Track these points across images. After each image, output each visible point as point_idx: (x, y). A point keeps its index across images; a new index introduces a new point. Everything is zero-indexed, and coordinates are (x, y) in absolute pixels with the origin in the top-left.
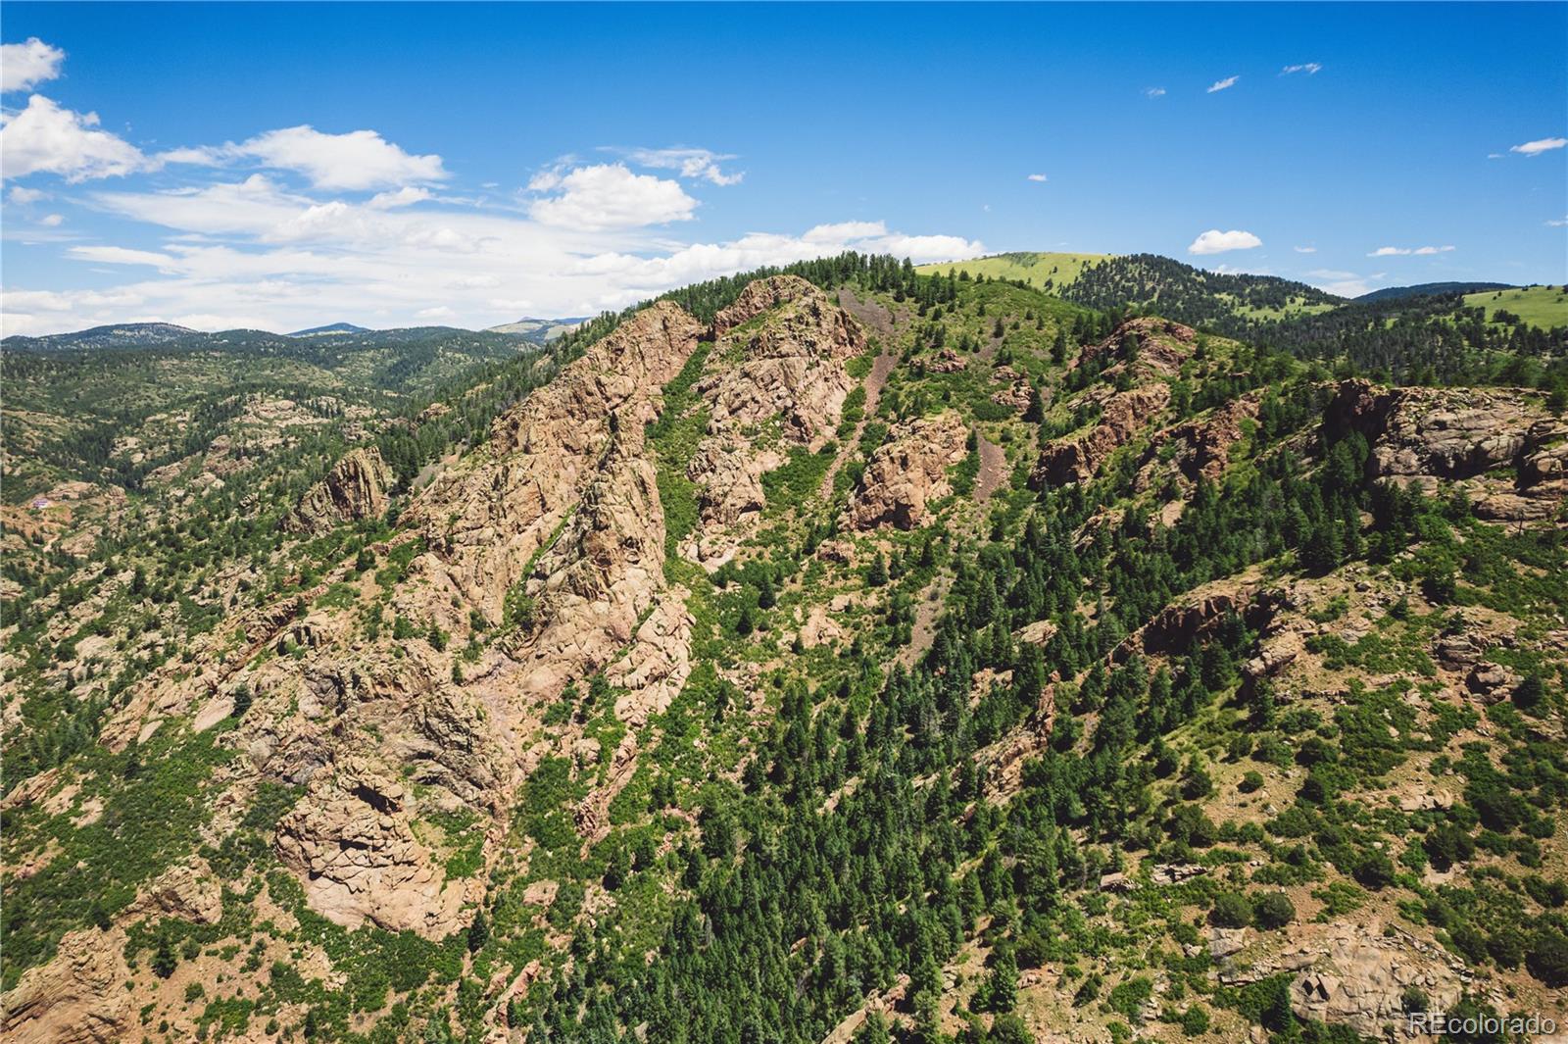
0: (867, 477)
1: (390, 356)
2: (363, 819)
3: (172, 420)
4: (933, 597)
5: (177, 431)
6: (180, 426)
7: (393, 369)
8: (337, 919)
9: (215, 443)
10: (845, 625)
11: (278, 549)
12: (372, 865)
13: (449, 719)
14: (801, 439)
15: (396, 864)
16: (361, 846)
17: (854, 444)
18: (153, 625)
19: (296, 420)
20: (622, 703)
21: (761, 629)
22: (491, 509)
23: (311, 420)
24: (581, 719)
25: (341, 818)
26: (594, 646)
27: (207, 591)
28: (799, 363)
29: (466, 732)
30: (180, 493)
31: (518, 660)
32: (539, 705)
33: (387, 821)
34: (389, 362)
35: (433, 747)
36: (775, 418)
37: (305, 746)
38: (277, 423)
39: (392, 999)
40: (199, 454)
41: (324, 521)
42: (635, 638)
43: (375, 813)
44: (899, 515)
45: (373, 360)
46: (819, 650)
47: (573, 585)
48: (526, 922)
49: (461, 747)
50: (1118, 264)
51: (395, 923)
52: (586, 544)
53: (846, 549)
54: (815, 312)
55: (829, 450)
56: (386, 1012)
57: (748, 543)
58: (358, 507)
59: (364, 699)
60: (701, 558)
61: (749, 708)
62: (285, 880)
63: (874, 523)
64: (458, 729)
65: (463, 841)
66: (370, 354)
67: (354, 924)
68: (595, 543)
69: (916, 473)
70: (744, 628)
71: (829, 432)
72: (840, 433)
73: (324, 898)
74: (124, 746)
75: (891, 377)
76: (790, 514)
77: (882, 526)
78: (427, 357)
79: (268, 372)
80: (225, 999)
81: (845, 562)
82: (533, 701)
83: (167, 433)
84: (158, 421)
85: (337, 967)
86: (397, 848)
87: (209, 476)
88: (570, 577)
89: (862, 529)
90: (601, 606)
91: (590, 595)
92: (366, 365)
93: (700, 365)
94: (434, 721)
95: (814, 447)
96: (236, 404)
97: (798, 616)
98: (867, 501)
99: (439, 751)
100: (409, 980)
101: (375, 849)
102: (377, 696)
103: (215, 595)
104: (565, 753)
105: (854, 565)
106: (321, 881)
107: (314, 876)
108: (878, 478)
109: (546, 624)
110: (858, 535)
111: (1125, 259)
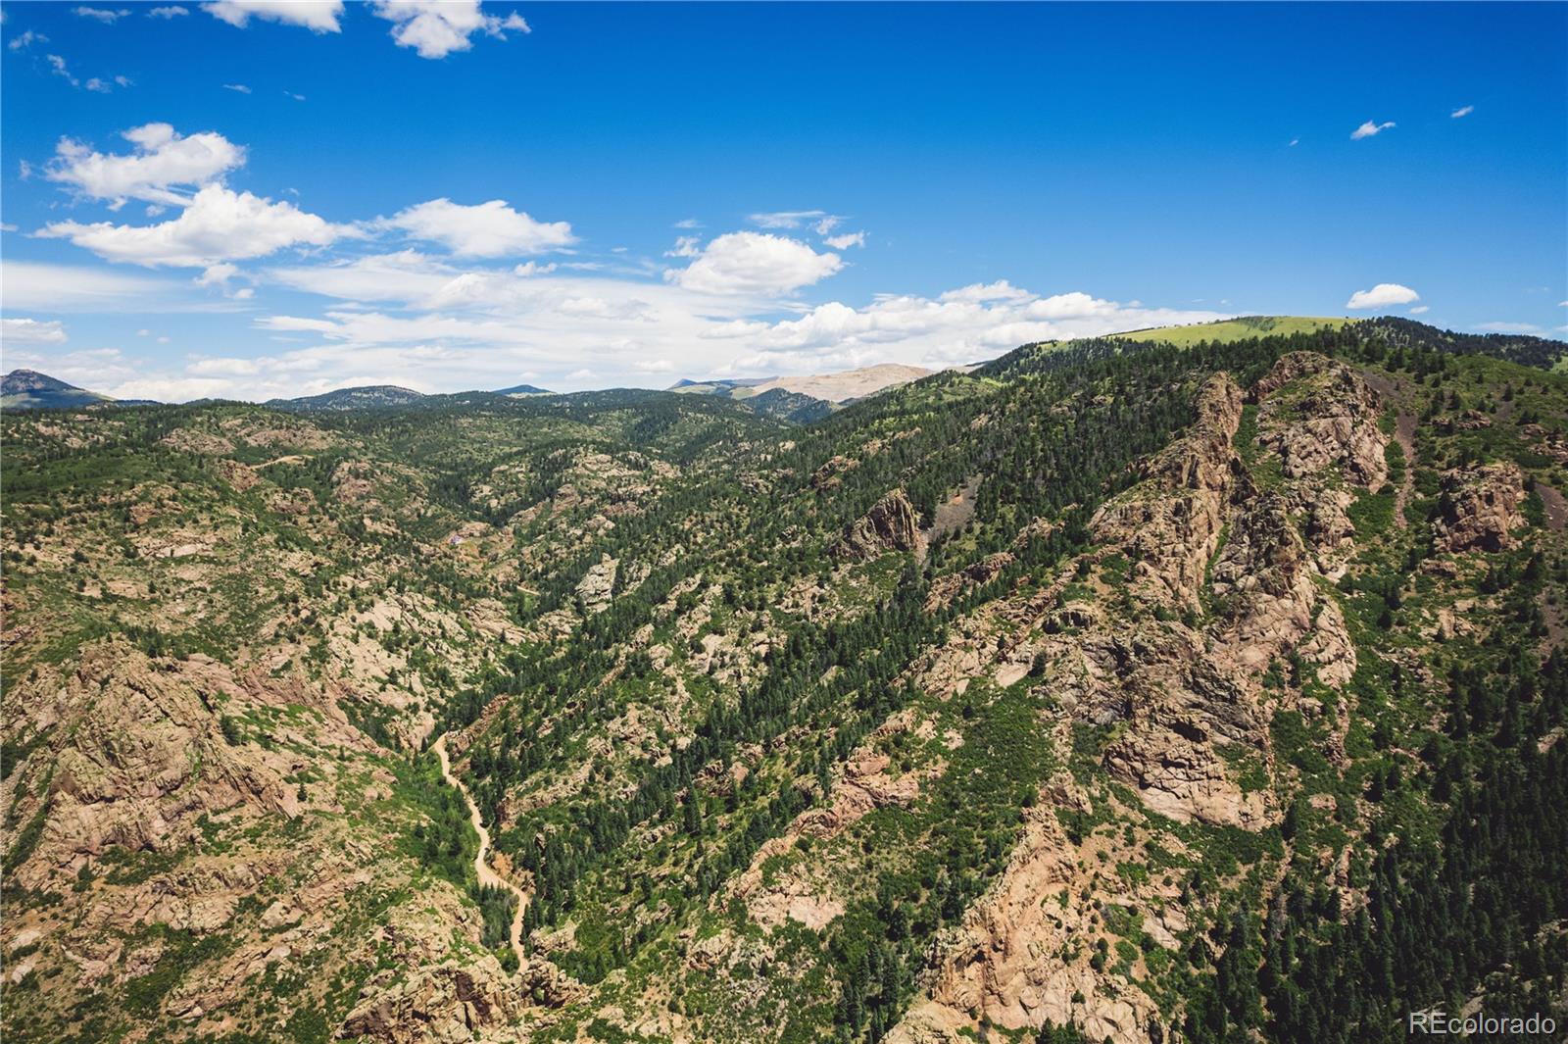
0: (1460, 510)
1: (635, 416)
2: (1180, 747)
3: (513, 471)
4: (1551, 602)
5: (519, 480)
6: (520, 476)
7: (640, 427)
8: (1172, 816)
9: (561, 490)
10: (1475, 622)
11: (836, 570)
12: (1190, 779)
13: (1214, 679)
14: (1360, 482)
15: (1209, 778)
16: (1181, 765)
17: (1408, 487)
18: (758, 627)
19: (614, 472)
20: (1322, 674)
21: (1399, 624)
22: (1177, 530)
23: (626, 472)
24: (1294, 684)
25: (1163, 745)
26: (1285, 631)
27: (789, 601)
28: (1347, 423)
29: (1228, 689)
30: (579, 532)
31: (1225, 642)
32: (1255, 674)
33: (1200, 748)
34: (634, 422)
35: (1201, 699)
36: (1332, 466)
37: (1101, 698)
38: (600, 474)
39: (1243, 870)
40: (548, 500)
41: (872, 548)
42: (1315, 627)
43: (1188, 743)
44: (1489, 540)
45: (620, 419)
46: (1459, 639)
47: (1265, 586)
48: (1321, 820)
49: (1224, 699)
50: (1363, 328)
51: (1218, 820)
52: (1273, 556)
53: (1449, 565)
54: (1348, 381)
55: (1386, 491)
56: (1243, 876)
57: (1352, 561)
58: (901, 537)
59: (1149, 663)
60: (1323, 571)
61: (1421, 680)
62: (1123, 790)
63: (1466, 547)
64: (1221, 687)
65: (1243, 767)
66: (616, 414)
67: (1185, 821)
68: (1281, 555)
69: (1499, 508)
70: (1384, 623)
71: (1382, 476)
72: (1389, 477)
73: (1154, 799)
74: (950, 696)
75: (1417, 434)
76: (1377, 540)
77: (1472, 549)
78: (673, 418)
79: (545, 429)
80: (1124, 861)
81: (1452, 576)
82: (1250, 671)
83: (512, 483)
84: (503, 472)
85: (1190, 847)
86: (1209, 767)
87: (600, 517)
88: (1262, 580)
89: (1455, 552)
90: (1287, 603)
91: (1279, 594)
92: (615, 423)
93: (1252, 423)
94: (1202, 680)
95: (1374, 488)
96: (564, 456)
97: (1426, 614)
98: (1460, 529)
99: (1206, 703)
100: (1250, 857)
101: (1192, 767)
102: (1159, 661)
103: (796, 605)
104: (1292, 707)
105: (1460, 578)
106: (1151, 790)
107: (1144, 785)
108: (1471, 511)
109: (1244, 616)
110: (1455, 556)
111: (1369, 322)
